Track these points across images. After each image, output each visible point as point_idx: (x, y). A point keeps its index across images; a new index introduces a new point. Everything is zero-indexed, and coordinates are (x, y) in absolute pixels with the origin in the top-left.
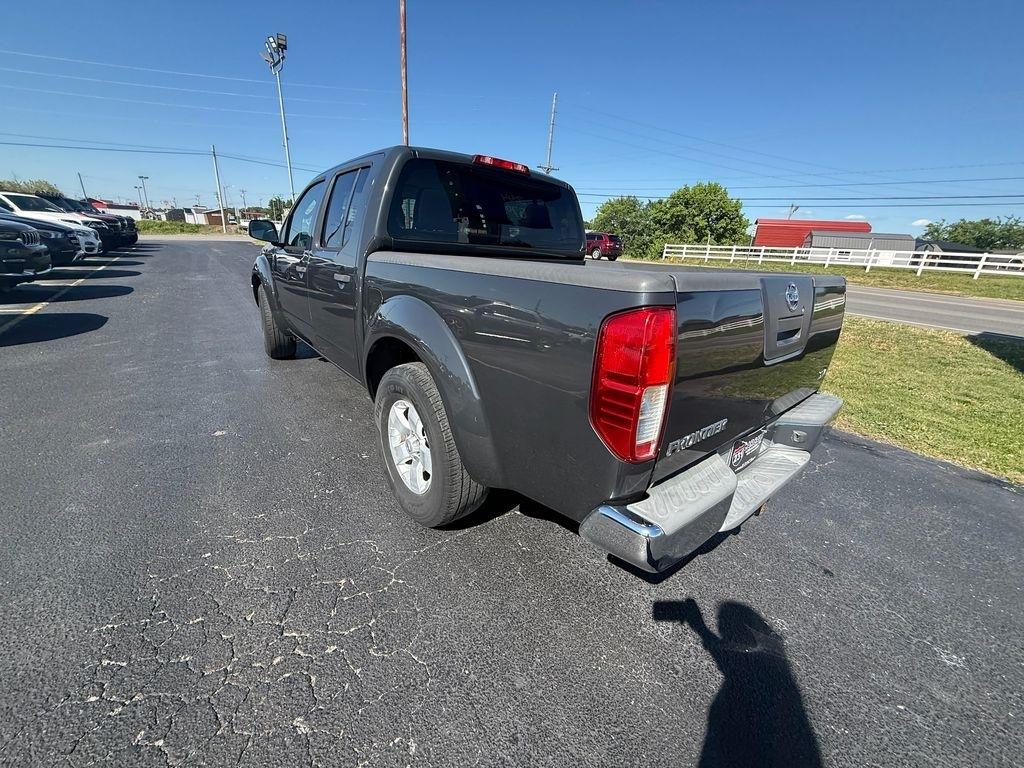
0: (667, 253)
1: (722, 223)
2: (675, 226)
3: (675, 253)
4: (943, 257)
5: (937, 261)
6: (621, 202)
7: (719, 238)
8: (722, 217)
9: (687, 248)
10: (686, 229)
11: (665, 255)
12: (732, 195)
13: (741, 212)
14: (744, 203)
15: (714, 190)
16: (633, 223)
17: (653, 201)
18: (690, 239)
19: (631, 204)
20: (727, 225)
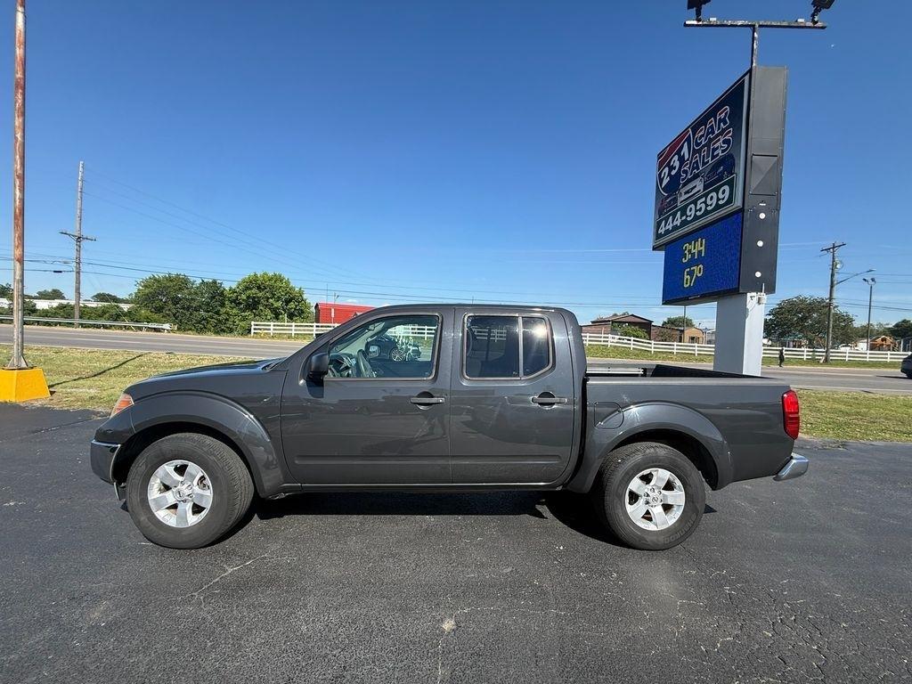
0: (255, 329)
1: (292, 305)
2: (253, 305)
3: (265, 329)
4: (419, 329)
5: (416, 331)
6: (170, 279)
7: (291, 316)
8: (290, 301)
9: (274, 325)
10: (262, 308)
11: (253, 331)
12: (296, 285)
13: (305, 297)
14: (306, 291)
15: (279, 279)
16: (187, 300)
17: (205, 280)
18: (269, 317)
19: (181, 283)
20: (296, 306)
